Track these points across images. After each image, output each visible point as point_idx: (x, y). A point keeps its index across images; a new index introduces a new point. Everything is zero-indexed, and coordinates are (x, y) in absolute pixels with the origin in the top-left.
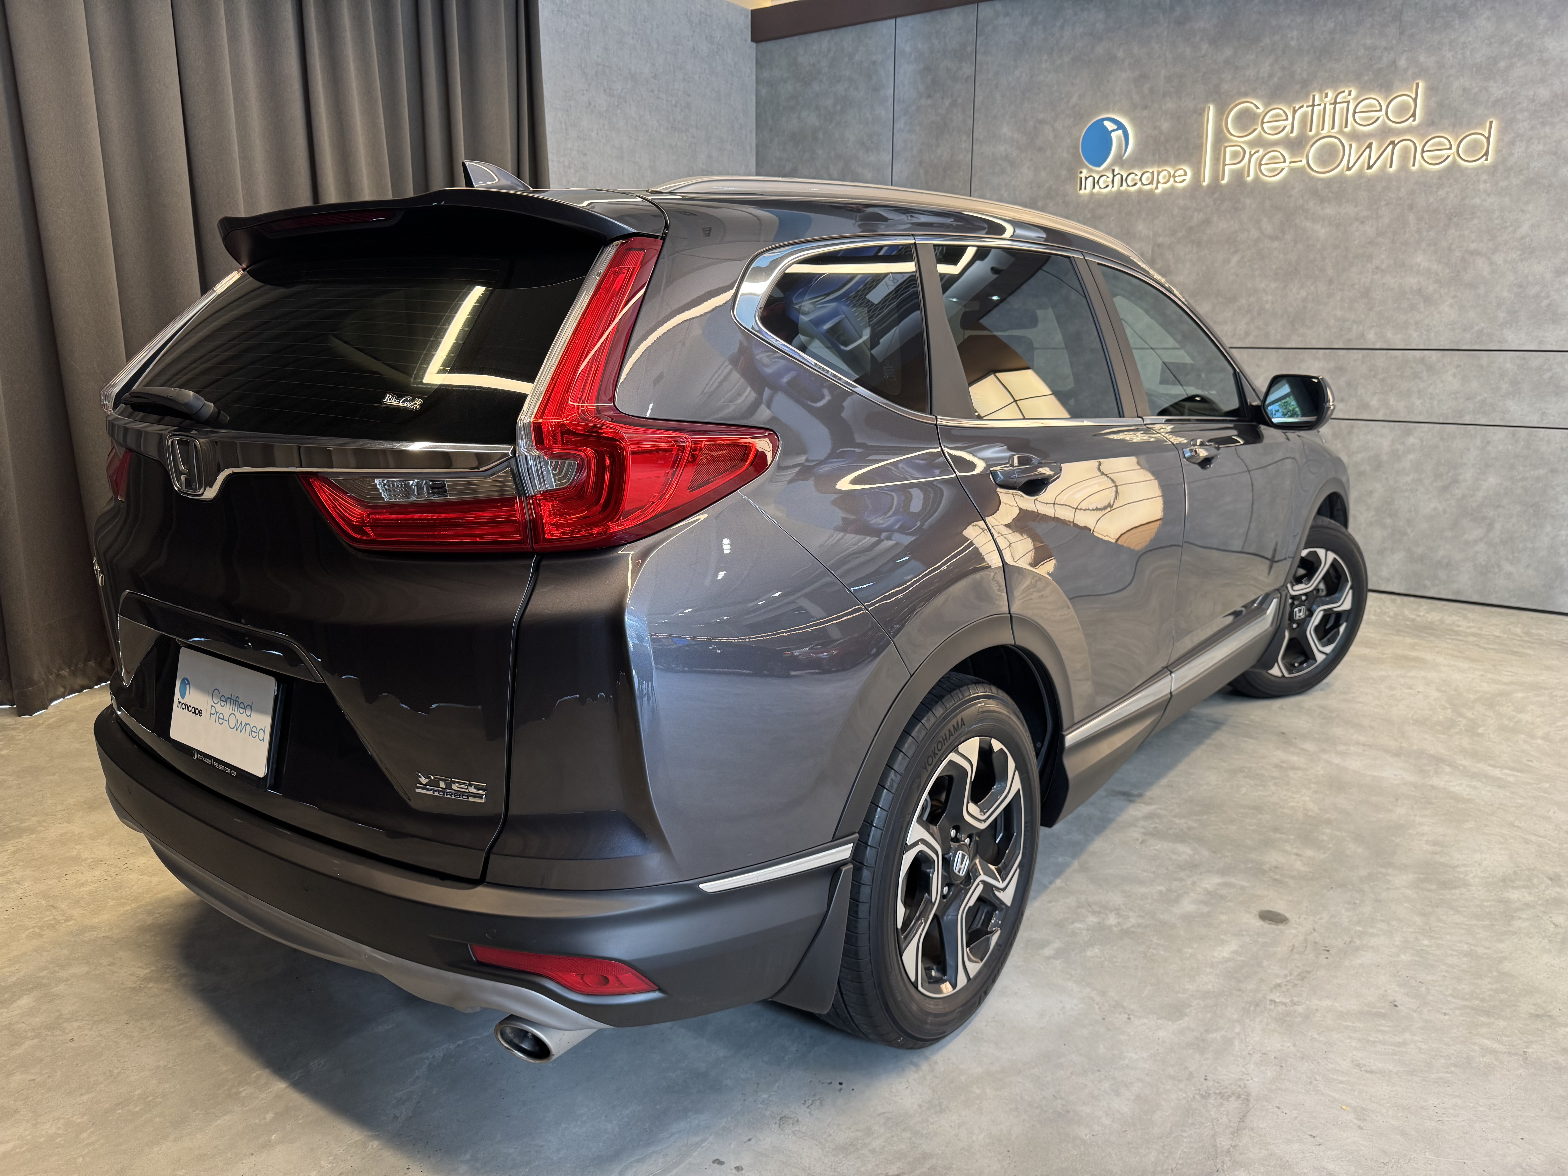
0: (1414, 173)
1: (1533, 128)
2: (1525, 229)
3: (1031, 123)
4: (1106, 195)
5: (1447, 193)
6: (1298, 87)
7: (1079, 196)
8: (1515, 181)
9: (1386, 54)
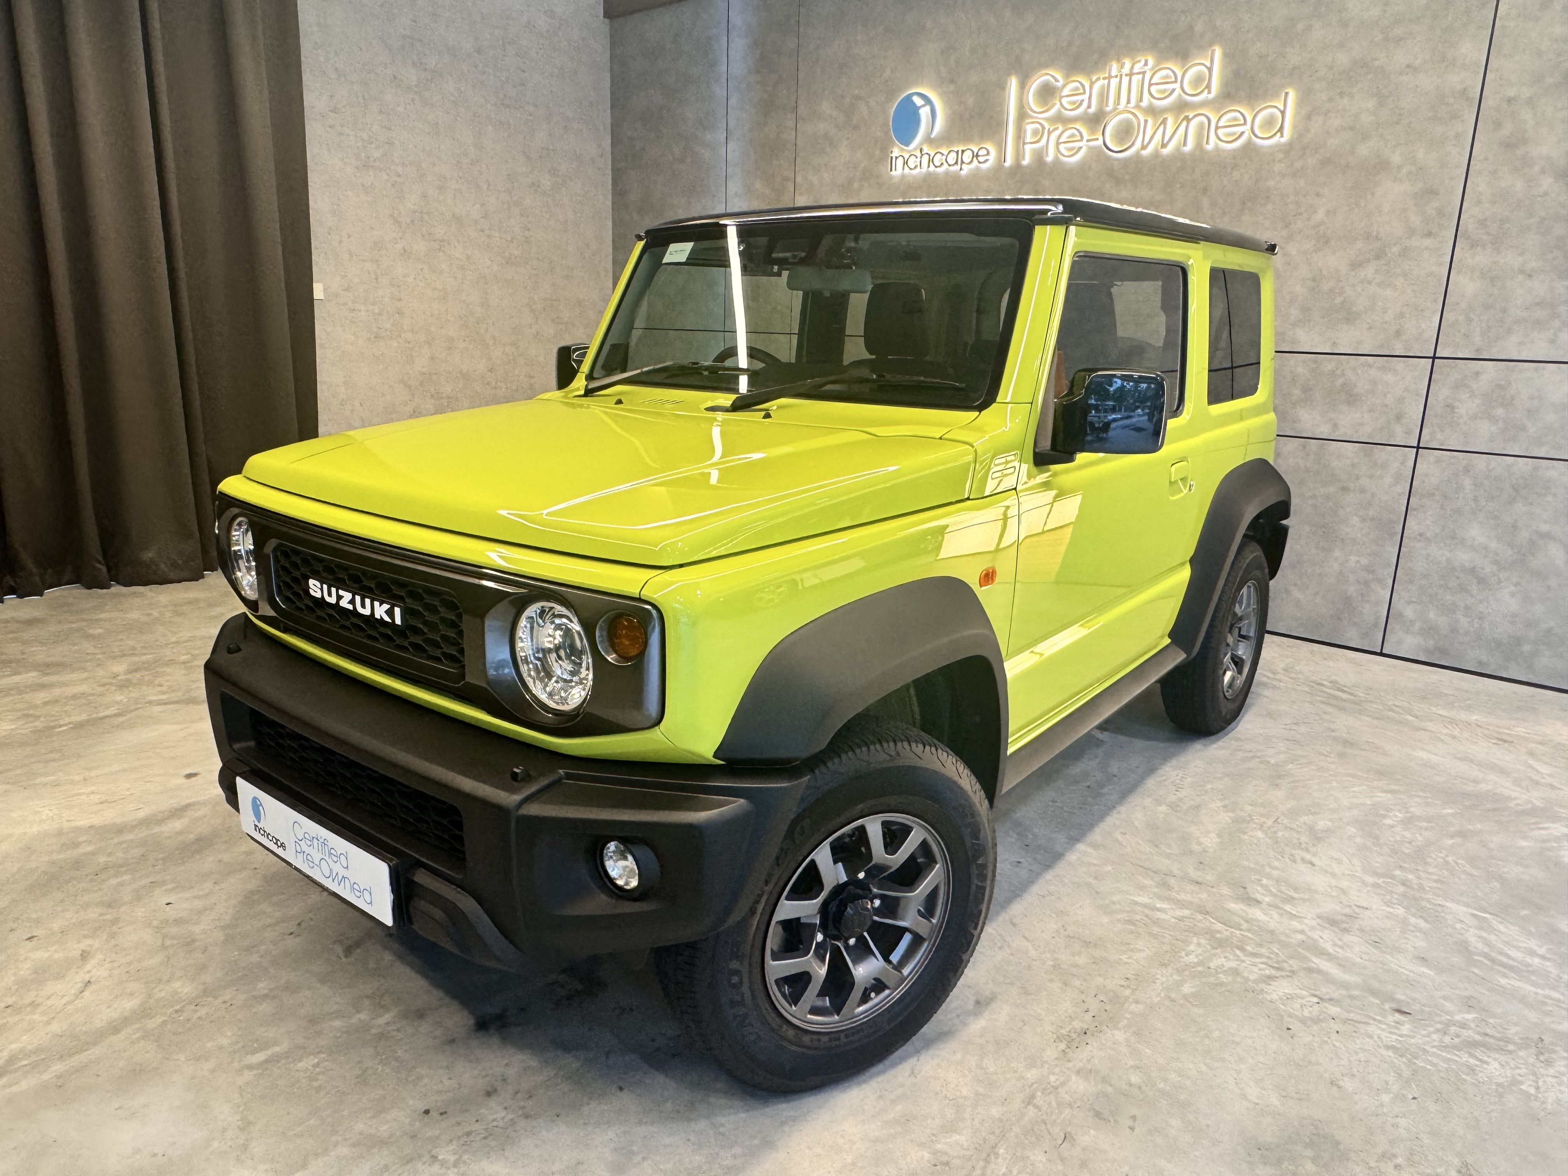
0: (1207, 152)
1: (1331, 100)
2: (1320, 215)
3: (848, 100)
4: (915, 177)
5: (1242, 175)
6: (1096, 56)
7: (891, 177)
8: (1312, 161)
9: (1183, 18)
